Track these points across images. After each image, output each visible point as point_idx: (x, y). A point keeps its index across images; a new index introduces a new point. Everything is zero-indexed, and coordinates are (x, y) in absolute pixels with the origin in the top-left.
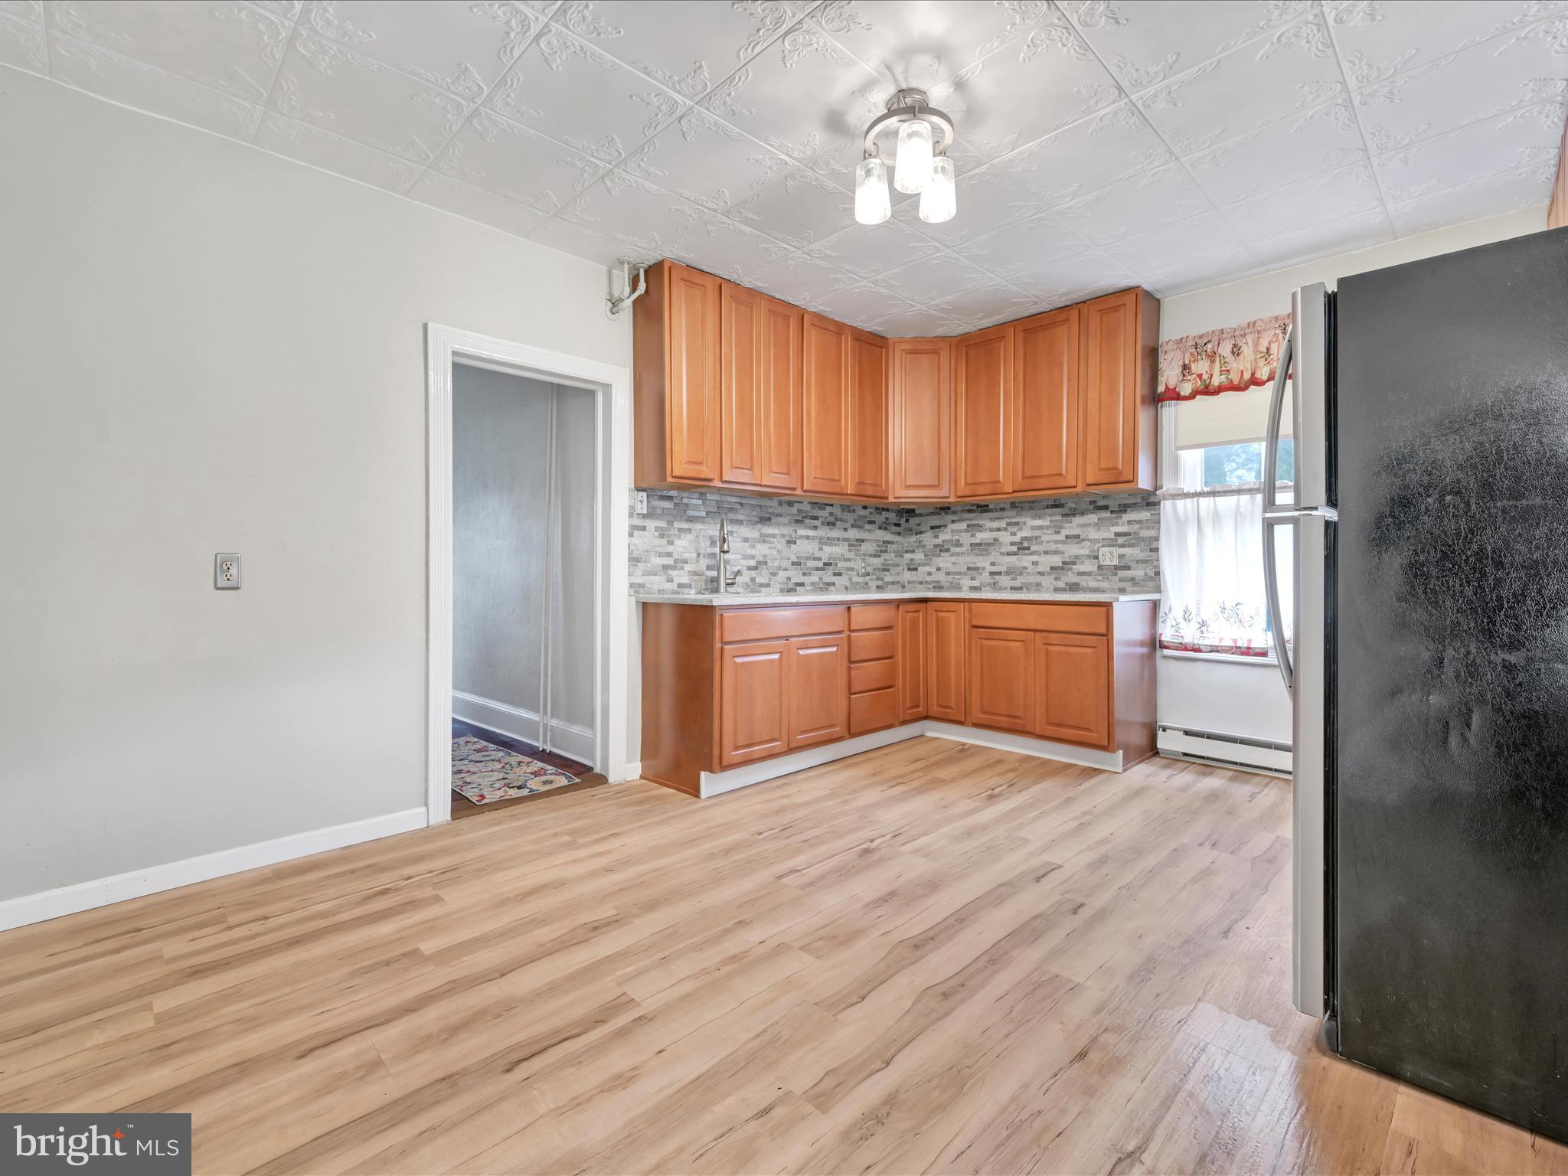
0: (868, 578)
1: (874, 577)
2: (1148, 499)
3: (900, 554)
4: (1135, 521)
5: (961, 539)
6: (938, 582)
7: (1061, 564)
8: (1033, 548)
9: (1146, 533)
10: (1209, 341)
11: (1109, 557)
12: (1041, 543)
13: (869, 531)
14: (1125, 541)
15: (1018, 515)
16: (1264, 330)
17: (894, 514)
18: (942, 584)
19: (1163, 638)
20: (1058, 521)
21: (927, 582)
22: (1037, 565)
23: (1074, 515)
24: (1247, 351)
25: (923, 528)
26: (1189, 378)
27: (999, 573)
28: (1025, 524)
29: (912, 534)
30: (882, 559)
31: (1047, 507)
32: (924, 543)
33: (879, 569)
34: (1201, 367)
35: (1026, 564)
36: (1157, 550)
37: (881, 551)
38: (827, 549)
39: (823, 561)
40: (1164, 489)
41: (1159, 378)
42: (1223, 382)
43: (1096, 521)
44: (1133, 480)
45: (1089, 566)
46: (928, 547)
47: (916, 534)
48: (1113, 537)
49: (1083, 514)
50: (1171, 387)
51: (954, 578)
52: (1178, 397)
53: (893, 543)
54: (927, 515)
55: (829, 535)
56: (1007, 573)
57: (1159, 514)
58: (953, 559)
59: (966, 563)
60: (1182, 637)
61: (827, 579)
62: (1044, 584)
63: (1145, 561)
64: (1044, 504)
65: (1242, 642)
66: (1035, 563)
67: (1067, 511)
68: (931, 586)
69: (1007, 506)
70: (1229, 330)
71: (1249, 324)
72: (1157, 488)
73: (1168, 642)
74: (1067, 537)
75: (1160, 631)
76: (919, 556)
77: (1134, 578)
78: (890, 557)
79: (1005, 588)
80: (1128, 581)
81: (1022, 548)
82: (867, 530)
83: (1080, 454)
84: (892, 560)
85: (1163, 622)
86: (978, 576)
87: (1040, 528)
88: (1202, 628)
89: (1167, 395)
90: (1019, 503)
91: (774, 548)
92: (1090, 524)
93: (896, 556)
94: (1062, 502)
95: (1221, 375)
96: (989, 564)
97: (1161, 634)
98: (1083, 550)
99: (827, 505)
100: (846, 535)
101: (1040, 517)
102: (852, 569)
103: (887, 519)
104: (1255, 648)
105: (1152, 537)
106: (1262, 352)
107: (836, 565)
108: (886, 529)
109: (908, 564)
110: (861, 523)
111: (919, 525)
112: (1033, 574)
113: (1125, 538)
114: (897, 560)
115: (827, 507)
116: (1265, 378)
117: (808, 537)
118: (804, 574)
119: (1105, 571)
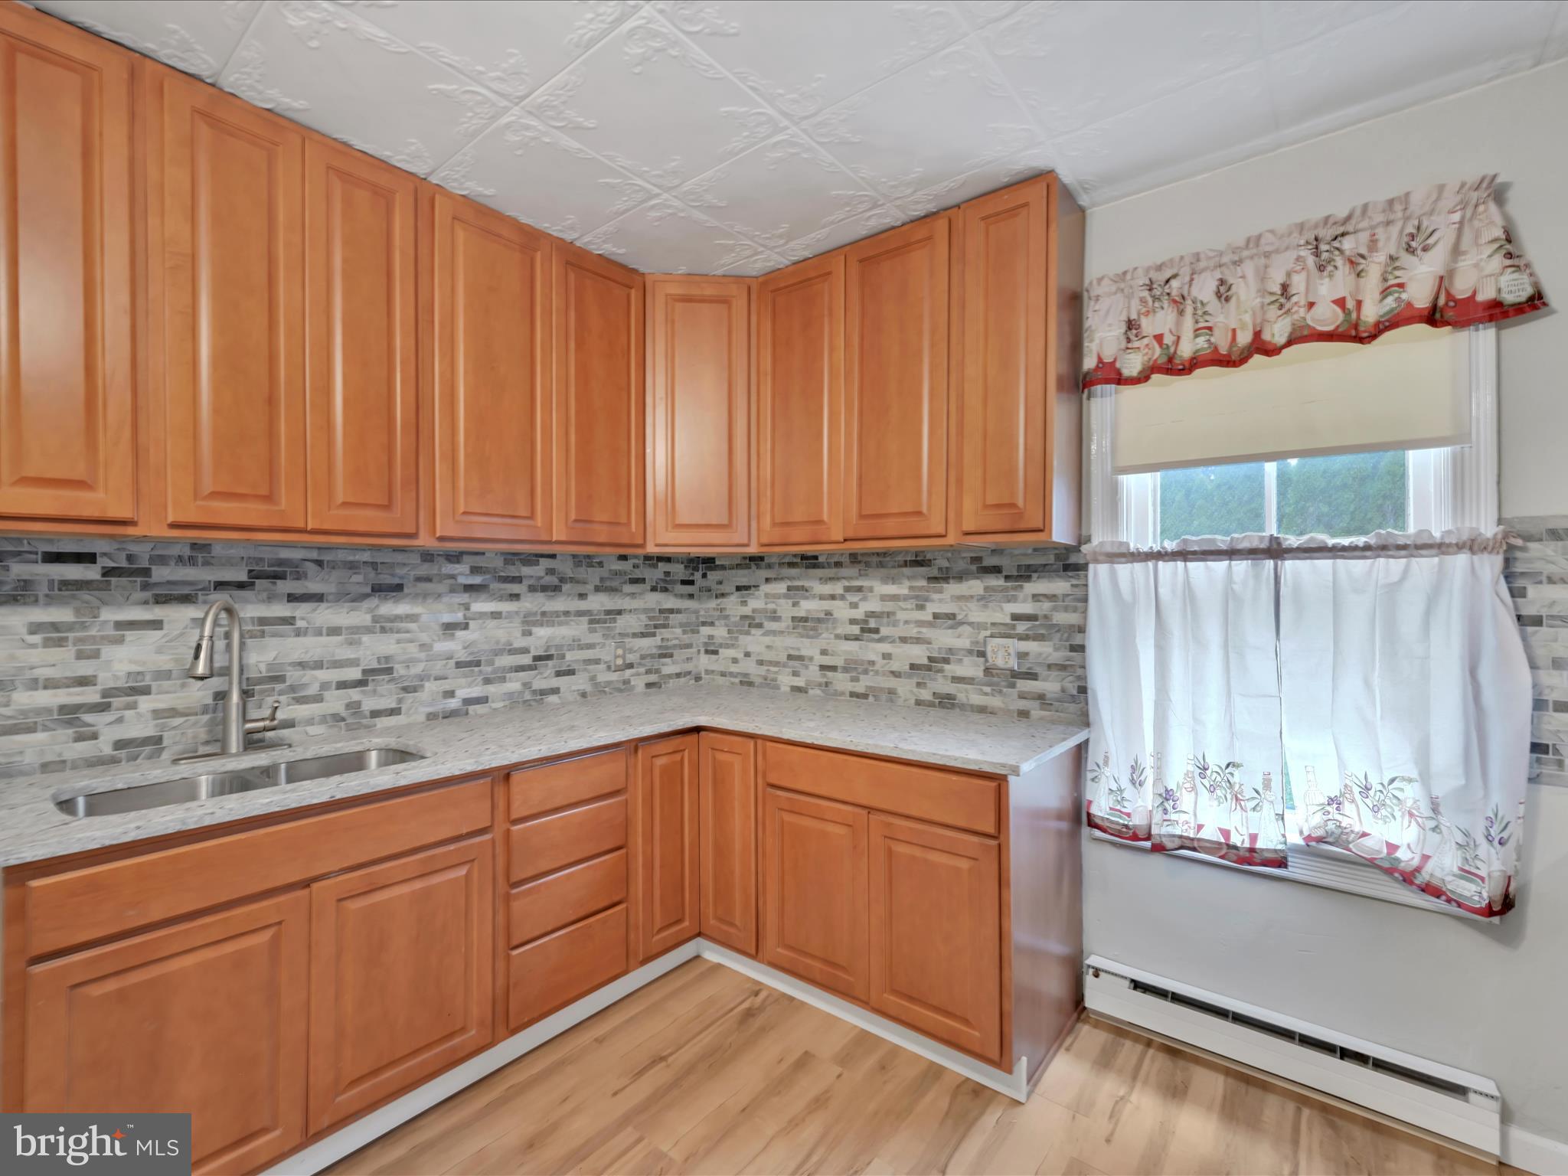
0: (628, 672)
1: (642, 670)
2: (1067, 558)
3: (692, 628)
4: (1045, 595)
5: (779, 609)
6: (746, 675)
7: (925, 661)
8: (885, 631)
9: (1062, 618)
10: (1175, 276)
11: (1004, 653)
12: (895, 624)
13: (633, 595)
14: (1028, 629)
15: (860, 575)
16: (1277, 251)
17: (682, 566)
18: (753, 679)
19: (1094, 810)
20: (921, 588)
21: (732, 674)
22: (891, 659)
23: (946, 579)
24: (1246, 293)
25: (728, 587)
26: (1136, 344)
27: (833, 668)
28: (871, 589)
29: (710, 597)
30: (658, 638)
31: (905, 564)
32: (727, 613)
33: (652, 656)
34: (1161, 321)
35: (872, 657)
36: (1081, 648)
37: (656, 627)
38: (542, 633)
39: (534, 653)
40: (1095, 541)
41: (1086, 344)
42: (1203, 349)
43: (982, 592)
44: (1044, 528)
45: (970, 668)
46: (733, 619)
47: (717, 597)
48: (1008, 620)
49: (960, 577)
50: (1107, 360)
51: (768, 670)
52: (1120, 380)
53: (679, 611)
54: (731, 568)
55: (543, 609)
56: (846, 670)
57: (1086, 585)
58: (767, 640)
59: (786, 648)
60: (1128, 815)
61: (539, 684)
62: (900, 691)
63: (1063, 668)
64: (900, 558)
65: (1241, 838)
66: (887, 656)
67: (935, 572)
68: (737, 680)
69: (845, 559)
70: (1211, 254)
71: (1248, 241)
72: (1083, 539)
73: (1102, 818)
74: (936, 616)
75: (1089, 796)
76: (720, 632)
77: (1044, 695)
78: (674, 634)
79: (842, 694)
80: (1033, 699)
81: (867, 630)
82: (628, 595)
83: (952, 479)
84: (677, 638)
85: (1093, 780)
86: (803, 671)
87: (895, 598)
88: (1166, 804)
89: (1100, 375)
90: (863, 555)
91: (411, 641)
92: (972, 597)
93: (684, 632)
94: (929, 556)
95: (1196, 336)
96: (818, 652)
97: (1090, 802)
98: (960, 639)
99: (543, 556)
100: (583, 605)
101: (894, 580)
102: (597, 662)
103: (667, 574)
104: (1262, 850)
105: (1073, 626)
106: (1272, 294)
107: (563, 657)
108: (665, 590)
109: (706, 644)
110: (615, 584)
111: (720, 583)
112: (884, 675)
113: (1028, 624)
114: (686, 638)
115: (542, 560)
116: (1280, 339)
117: (496, 615)
118: (487, 681)
119: (995, 679)
